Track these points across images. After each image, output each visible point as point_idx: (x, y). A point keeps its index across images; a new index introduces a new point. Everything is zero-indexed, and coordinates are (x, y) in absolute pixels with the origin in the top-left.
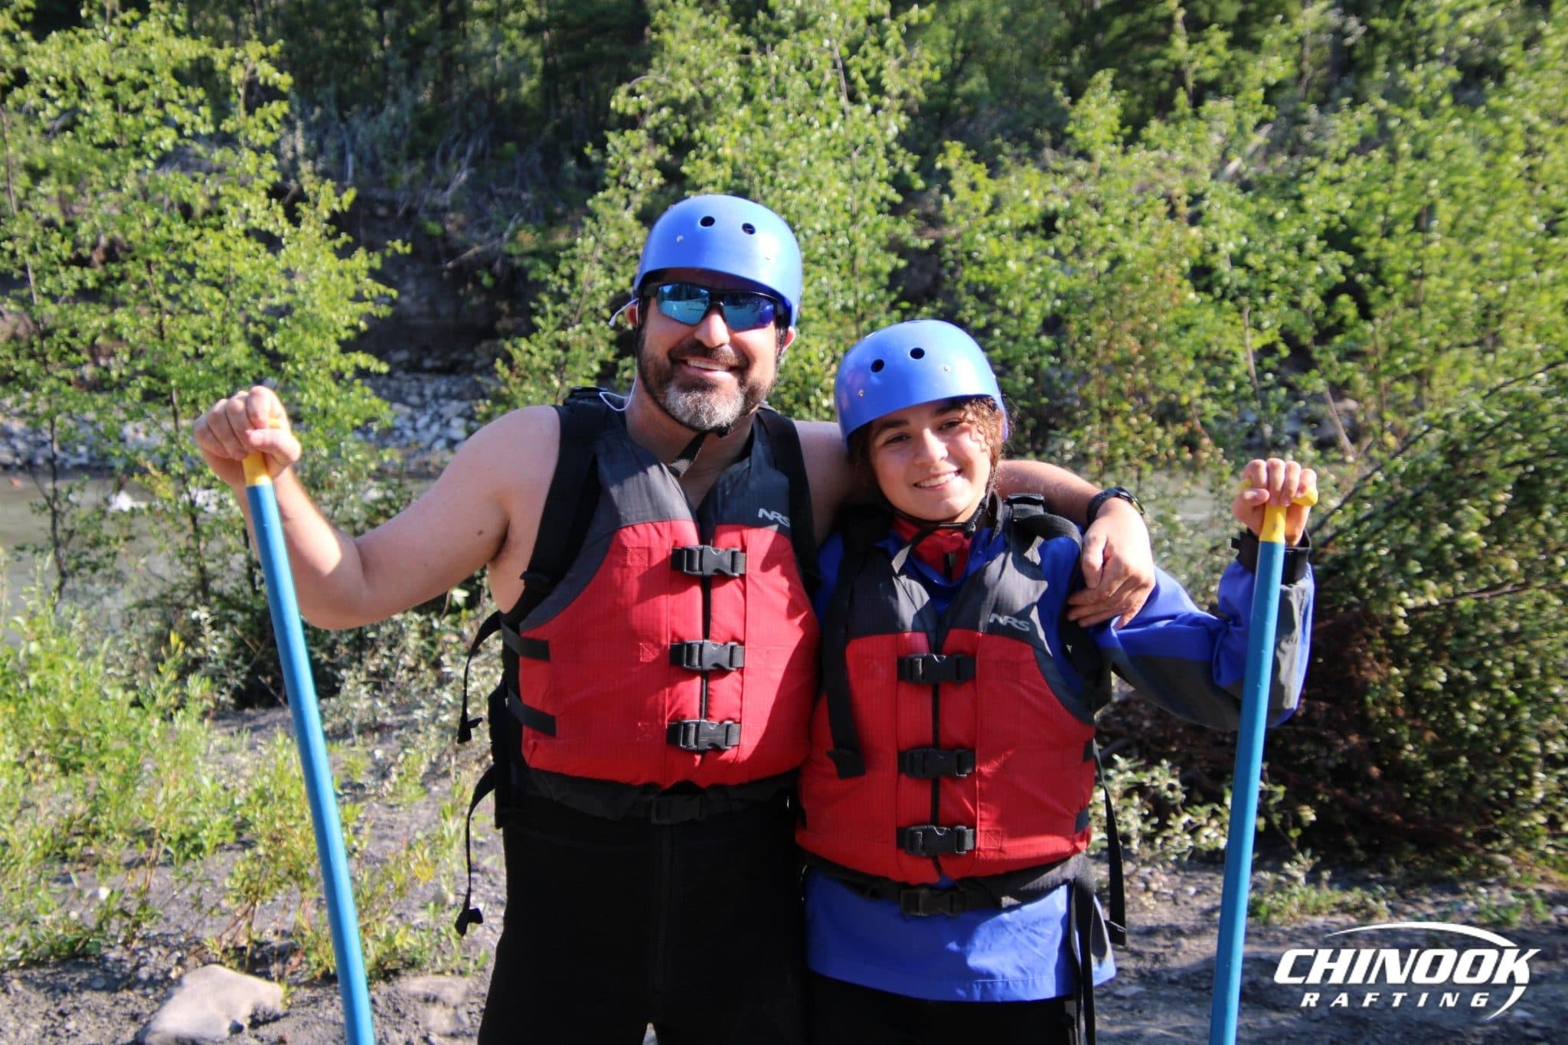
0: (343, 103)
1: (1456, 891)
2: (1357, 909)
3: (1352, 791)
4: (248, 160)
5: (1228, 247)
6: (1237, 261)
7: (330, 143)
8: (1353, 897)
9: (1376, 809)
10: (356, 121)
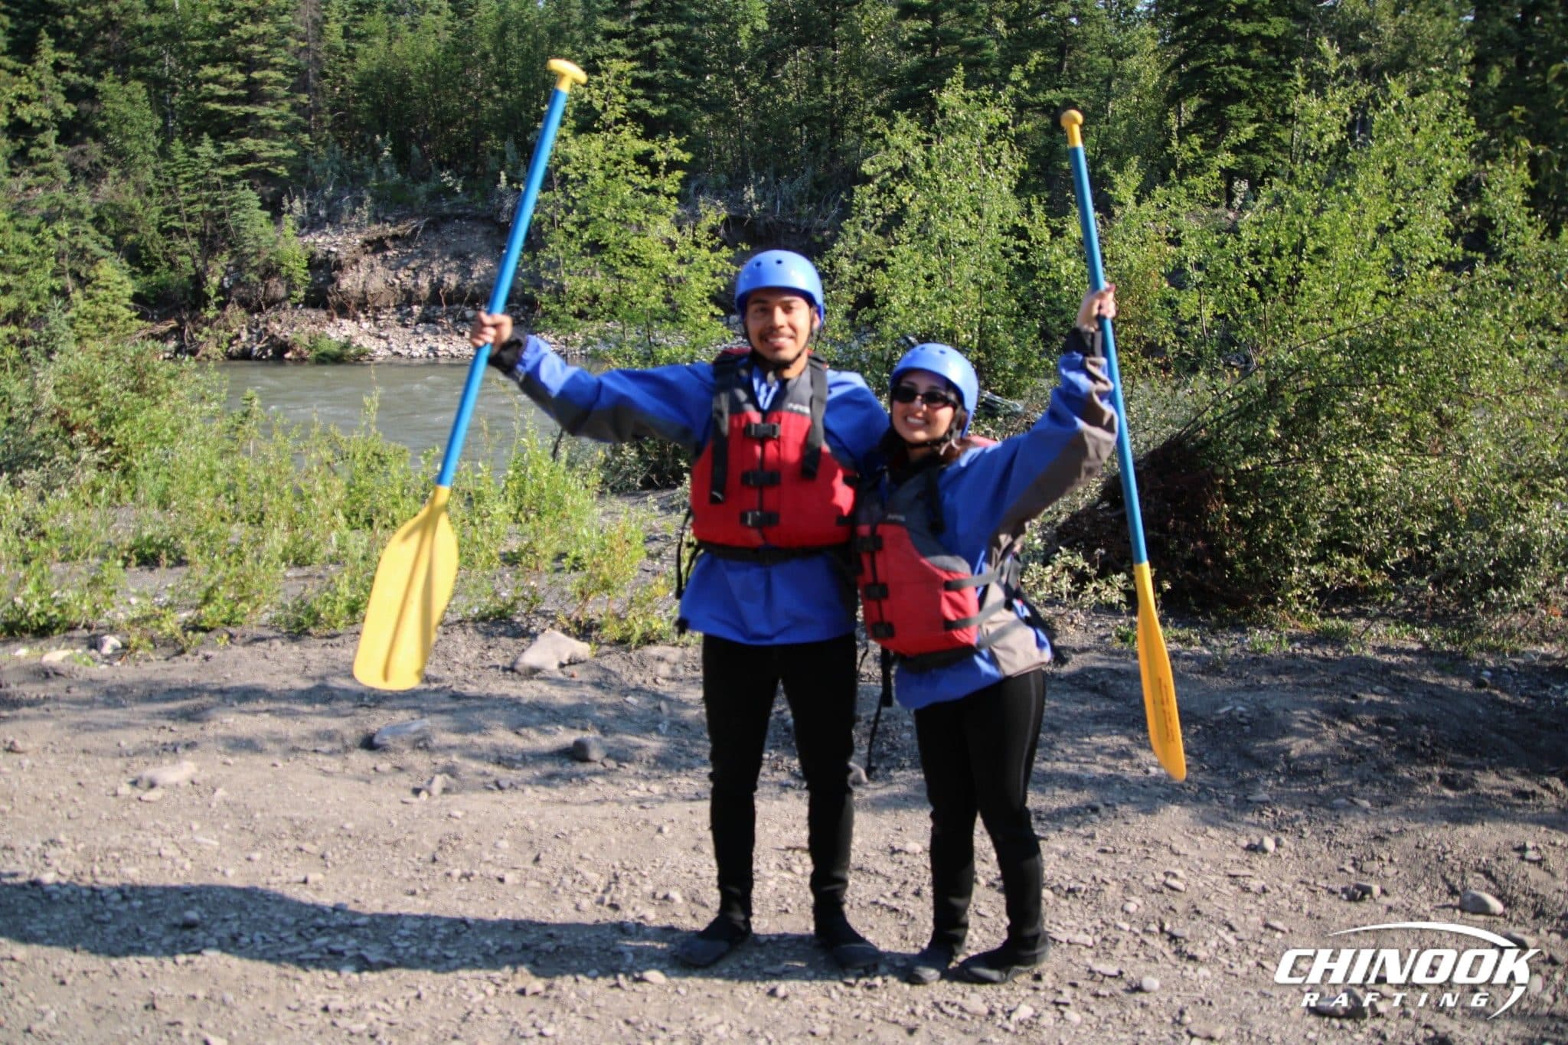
0: (778, 174)
1: (1243, 631)
2: (1185, 640)
3: (1196, 573)
4: (662, 201)
5: (1192, 259)
6: (1199, 266)
7: (769, 195)
8: (1184, 633)
9: (1207, 583)
10: (782, 183)
